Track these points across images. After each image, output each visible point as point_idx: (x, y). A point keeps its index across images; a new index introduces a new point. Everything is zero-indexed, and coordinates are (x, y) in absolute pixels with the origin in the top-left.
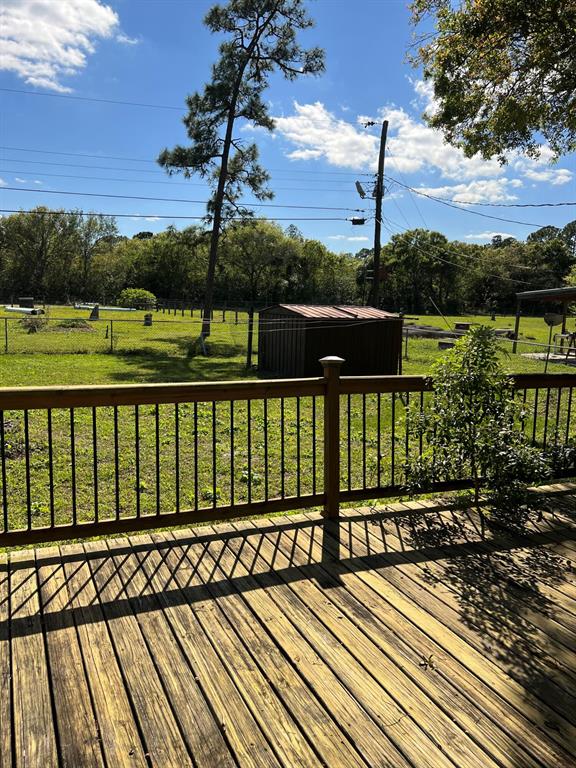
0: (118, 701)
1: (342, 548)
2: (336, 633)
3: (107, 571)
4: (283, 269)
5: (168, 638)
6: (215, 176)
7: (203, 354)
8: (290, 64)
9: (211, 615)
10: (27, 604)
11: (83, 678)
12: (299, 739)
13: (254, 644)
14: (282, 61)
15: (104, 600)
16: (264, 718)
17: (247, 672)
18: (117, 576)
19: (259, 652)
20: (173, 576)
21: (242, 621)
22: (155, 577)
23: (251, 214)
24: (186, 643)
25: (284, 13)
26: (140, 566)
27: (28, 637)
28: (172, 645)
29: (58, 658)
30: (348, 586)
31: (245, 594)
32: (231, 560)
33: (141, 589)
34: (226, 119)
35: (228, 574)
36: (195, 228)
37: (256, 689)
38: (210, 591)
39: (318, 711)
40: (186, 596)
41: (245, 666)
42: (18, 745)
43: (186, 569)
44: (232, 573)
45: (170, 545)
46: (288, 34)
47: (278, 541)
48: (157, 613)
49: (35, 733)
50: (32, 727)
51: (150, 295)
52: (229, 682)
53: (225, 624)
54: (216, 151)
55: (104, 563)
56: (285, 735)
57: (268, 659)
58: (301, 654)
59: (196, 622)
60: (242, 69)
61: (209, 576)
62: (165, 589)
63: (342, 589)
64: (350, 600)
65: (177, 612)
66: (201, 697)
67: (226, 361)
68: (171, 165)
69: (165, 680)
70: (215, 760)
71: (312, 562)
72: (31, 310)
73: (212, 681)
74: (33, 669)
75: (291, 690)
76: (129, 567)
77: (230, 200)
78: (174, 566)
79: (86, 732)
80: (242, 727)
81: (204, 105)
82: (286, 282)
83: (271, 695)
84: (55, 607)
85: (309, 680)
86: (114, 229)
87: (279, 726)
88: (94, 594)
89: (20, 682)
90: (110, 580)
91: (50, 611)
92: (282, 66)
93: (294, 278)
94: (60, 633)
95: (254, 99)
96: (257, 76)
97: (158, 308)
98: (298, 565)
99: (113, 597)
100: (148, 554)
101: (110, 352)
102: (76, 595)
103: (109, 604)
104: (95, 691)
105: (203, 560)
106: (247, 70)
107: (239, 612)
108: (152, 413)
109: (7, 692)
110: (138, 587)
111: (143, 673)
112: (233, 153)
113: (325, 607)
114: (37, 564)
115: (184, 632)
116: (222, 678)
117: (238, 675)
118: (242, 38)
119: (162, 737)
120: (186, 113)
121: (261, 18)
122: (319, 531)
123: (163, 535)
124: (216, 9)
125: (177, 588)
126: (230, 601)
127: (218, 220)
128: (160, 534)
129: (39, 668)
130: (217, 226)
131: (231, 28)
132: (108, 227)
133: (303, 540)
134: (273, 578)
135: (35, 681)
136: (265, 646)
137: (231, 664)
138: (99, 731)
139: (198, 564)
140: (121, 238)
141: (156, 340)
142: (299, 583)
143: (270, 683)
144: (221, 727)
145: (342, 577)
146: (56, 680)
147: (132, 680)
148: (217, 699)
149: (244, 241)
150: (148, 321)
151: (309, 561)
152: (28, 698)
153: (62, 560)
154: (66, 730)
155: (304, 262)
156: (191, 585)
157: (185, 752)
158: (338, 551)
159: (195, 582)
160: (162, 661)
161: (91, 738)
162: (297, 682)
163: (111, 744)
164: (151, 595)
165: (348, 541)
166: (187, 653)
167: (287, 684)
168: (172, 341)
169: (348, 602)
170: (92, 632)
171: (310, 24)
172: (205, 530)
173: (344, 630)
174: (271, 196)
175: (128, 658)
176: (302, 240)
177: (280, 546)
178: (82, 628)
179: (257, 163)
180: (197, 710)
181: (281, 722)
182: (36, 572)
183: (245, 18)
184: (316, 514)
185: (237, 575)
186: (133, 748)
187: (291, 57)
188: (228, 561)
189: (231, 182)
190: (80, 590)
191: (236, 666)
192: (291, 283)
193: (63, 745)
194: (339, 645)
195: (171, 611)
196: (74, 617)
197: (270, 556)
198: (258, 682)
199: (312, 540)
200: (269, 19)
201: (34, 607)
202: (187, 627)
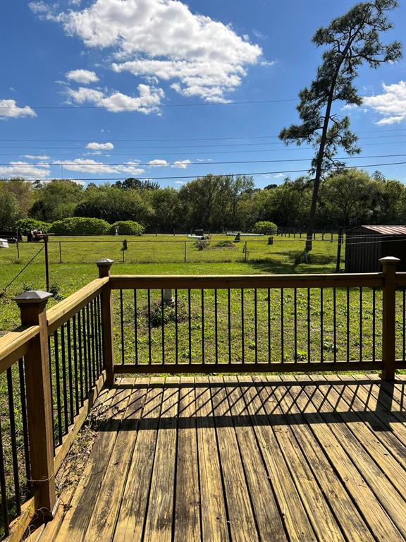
0: (215, 482)
1: (394, 403)
2: (380, 465)
3: (220, 396)
4: (369, 203)
5: (253, 446)
6: (318, 142)
7: (305, 262)
8: (375, 57)
9: (286, 436)
10: (170, 410)
11: (196, 462)
12: (339, 538)
13: (314, 462)
14: (368, 56)
15: (216, 415)
16: (315, 517)
17: (306, 481)
18: (226, 400)
19: (317, 468)
20: (263, 406)
21: (308, 444)
22: (251, 404)
23: (343, 165)
24: (265, 452)
25: (370, 23)
26: (242, 396)
27: (168, 430)
28: (256, 451)
29: (183, 446)
30: (395, 432)
31: (312, 425)
32: (305, 400)
33: (241, 411)
34: (326, 102)
35: (302, 409)
36: (303, 178)
37: (311, 494)
38: (287, 419)
39: (358, 521)
40: (270, 420)
41: (305, 476)
42: (151, 496)
43: (273, 402)
44: (305, 409)
45: (263, 384)
46: (373, 37)
47: (342, 391)
48: (249, 429)
49: (162, 490)
50: (161, 486)
51: (273, 225)
52: (291, 485)
53: (295, 444)
54: (318, 125)
55: (220, 390)
56: (329, 533)
57: (324, 474)
58: (349, 476)
59: (275, 439)
60: (338, 67)
61: (288, 409)
62: (256, 413)
63: (390, 434)
64: (395, 442)
65: (262, 430)
66: (271, 491)
67: (321, 266)
68: (288, 138)
69: (247, 474)
70: (274, 538)
71: (368, 410)
72: (201, 237)
73: (280, 481)
74: (167, 450)
75: (338, 501)
76: (235, 395)
77: (328, 157)
78: (265, 399)
79: (192, 497)
80: (297, 519)
81: (310, 95)
82: (372, 212)
83: (322, 501)
84: (186, 414)
85: (354, 496)
86: (252, 184)
87: (325, 525)
88: (211, 410)
89: (159, 456)
90: (222, 402)
91: (183, 416)
92: (368, 59)
93: (378, 208)
94: (187, 431)
95: (347, 85)
96: (350, 70)
97: (278, 233)
98: (356, 410)
99: (222, 413)
100: (248, 389)
101: (244, 261)
102: (200, 408)
103: (219, 417)
104: (202, 471)
105: (285, 397)
106: (342, 67)
107: (306, 437)
108: (266, 300)
109: (151, 461)
110: (239, 409)
111: (234, 466)
112: (330, 125)
113: (375, 445)
114: (181, 386)
115: (265, 444)
116: (287, 481)
117: (299, 481)
118: (339, 46)
119: (239, 512)
120: (299, 102)
121: (353, 30)
122: (376, 389)
123: (260, 377)
124: (321, 30)
125: (264, 413)
126: (301, 428)
127: (319, 172)
128: (258, 376)
129: (171, 450)
130: (318, 175)
131: (331, 41)
132: (248, 183)
133: (362, 393)
134: (334, 417)
135: (167, 457)
136: (323, 465)
137: (295, 473)
138: (200, 498)
139: (281, 400)
140: (256, 190)
141: (274, 253)
142: (355, 424)
143: (323, 492)
144: (282, 515)
145: (392, 424)
146: (180, 460)
147: (226, 470)
148: (281, 495)
149: (340, 184)
150: (270, 242)
151: (365, 409)
152: (162, 467)
153: (195, 386)
154: (180, 493)
155: (386, 197)
156: (274, 413)
157: (254, 527)
158: (390, 405)
159: (277, 412)
160: (247, 461)
161: (195, 502)
162: (344, 496)
163: (206, 509)
164: (246, 416)
165: (400, 398)
166: (265, 459)
167: (336, 496)
168: (284, 254)
169: (394, 444)
170: (205, 434)
171: (390, 27)
172: (289, 377)
173: (388, 464)
174: (358, 151)
175: (225, 455)
176: (384, 181)
177: (343, 395)
178: (200, 430)
179: (349, 130)
180: (266, 499)
181: (327, 523)
182: (179, 391)
183: (341, 32)
184: (375, 376)
185: (307, 411)
186: (220, 514)
187: (376, 52)
188: (303, 401)
189: (329, 145)
190: (203, 406)
191: (299, 475)
192: (376, 212)
193: (177, 502)
194: (382, 475)
195: (258, 428)
196: (196, 422)
197: (334, 401)
198: (314, 490)
199: (370, 394)
200: (359, 29)
201: (174, 412)
202: (267, 441)
